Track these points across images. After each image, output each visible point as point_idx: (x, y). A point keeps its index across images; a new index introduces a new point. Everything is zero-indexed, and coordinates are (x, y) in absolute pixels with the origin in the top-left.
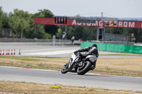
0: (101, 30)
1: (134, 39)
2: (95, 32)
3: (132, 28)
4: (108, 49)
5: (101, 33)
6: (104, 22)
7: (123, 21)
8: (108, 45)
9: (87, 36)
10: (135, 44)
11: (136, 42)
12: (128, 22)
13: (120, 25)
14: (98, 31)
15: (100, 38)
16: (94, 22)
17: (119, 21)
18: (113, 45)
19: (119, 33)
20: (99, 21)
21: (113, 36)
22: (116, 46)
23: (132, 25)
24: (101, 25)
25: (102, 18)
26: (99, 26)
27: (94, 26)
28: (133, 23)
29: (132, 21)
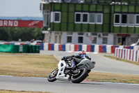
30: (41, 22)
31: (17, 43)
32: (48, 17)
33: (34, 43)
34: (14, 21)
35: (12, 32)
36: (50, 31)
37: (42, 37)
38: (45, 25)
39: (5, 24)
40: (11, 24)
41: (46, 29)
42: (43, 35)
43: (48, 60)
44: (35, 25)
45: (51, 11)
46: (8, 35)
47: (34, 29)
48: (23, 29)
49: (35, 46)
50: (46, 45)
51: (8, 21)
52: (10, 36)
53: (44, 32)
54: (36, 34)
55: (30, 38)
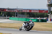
0: (17, 13)
1: (29, 16)
2: (15, 14)
3: (28, 12)
4: (19, 20)
5: (17, 14)
7: (25, 10)
8: (19, 18)
9: (12, 15)
10: (29, 18)
11: (30, 17)
12: (27, 10)
13: (24, 11)
14: (16, 13)
15: (16, 16)
16: (14, 10)
17: (23, 10)
18: (21, 19)
19: (23, 14)
20: (16, 10)
21: (21, 15)
22: (22, 19)
24: (17, 11)
25: (17, 9)
26: (16, 12)
27: (14, 12)
28: (29, 10)
29: (28, 10)
30: (47, 11)
31: (38, 19)
32: (50, 9)
33: (45, 19)
34: (37, 10)
35: (36, 15)
36: (51, 14)
37: (48, 16)
38: (49, 12)
39: (34, 11)
40: (36, 11)
41: (49, 13)
42: (48, 15)
43: (50, 25)
44: (45, 12)
45: (51, 7)
46: (35, 16)
47: (45, 13)
48: (41, 13)
49: (45, 20)
50: (49, 19)
51: (35, 10)
52: (36, 16)
53: (48, 14)
54: (46, 15)
55: (43, 17)
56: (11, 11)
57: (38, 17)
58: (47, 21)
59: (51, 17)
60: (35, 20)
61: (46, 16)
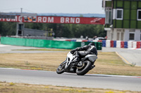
0: (20, 25)
1: (54, 34)
2: (15, 27)
3: (51, 23)
4: (27, 44)
5: (20, 28)
6: (23, 18)
7: (42, 17)
8: (28, 40)
9: (7, 31)
10: (55, 39)
11: (55, 37)
12: (47, 17)
13: (39, 20)
14: (18, 26)
15: (20, 33)
16: (13, 17)
17: (38, 16)
18: (32, 40)
19: (38, 28)
20: (18, 16)
21: (32, 31)
22: (36, 41)
23: (51, 20)
24: (20, 21)
25: (22, 13)
26: (18, 21)
27: (13, 22)
28: (53, 18)
29: (51, 17)
30: (103, 19)
31: (79, 40)
32: (110, 14)
33: (97, 40)
34: (75, 18)
35: (74, 29)
36: (113, 28)
37: (104, 34)
38: (107, 22)
39: (67, 21)
40: (73, 21)
41: (108, 26)
43: (110, 56)
44: (97, 22)
45: (113, 8)
46: (69, 32)
48: (85, 26)
49: (97, 43)
50: (108, 42)
51: (70, 18)
52: (72, 32)
53: (106, 29)
54: (98, 30)
55: (92, 35)
56: (6, 21)
57: (78, 37)
58: (103, 48)
59: (112, 37)
60: (71, 45)
61: (100, 33)
